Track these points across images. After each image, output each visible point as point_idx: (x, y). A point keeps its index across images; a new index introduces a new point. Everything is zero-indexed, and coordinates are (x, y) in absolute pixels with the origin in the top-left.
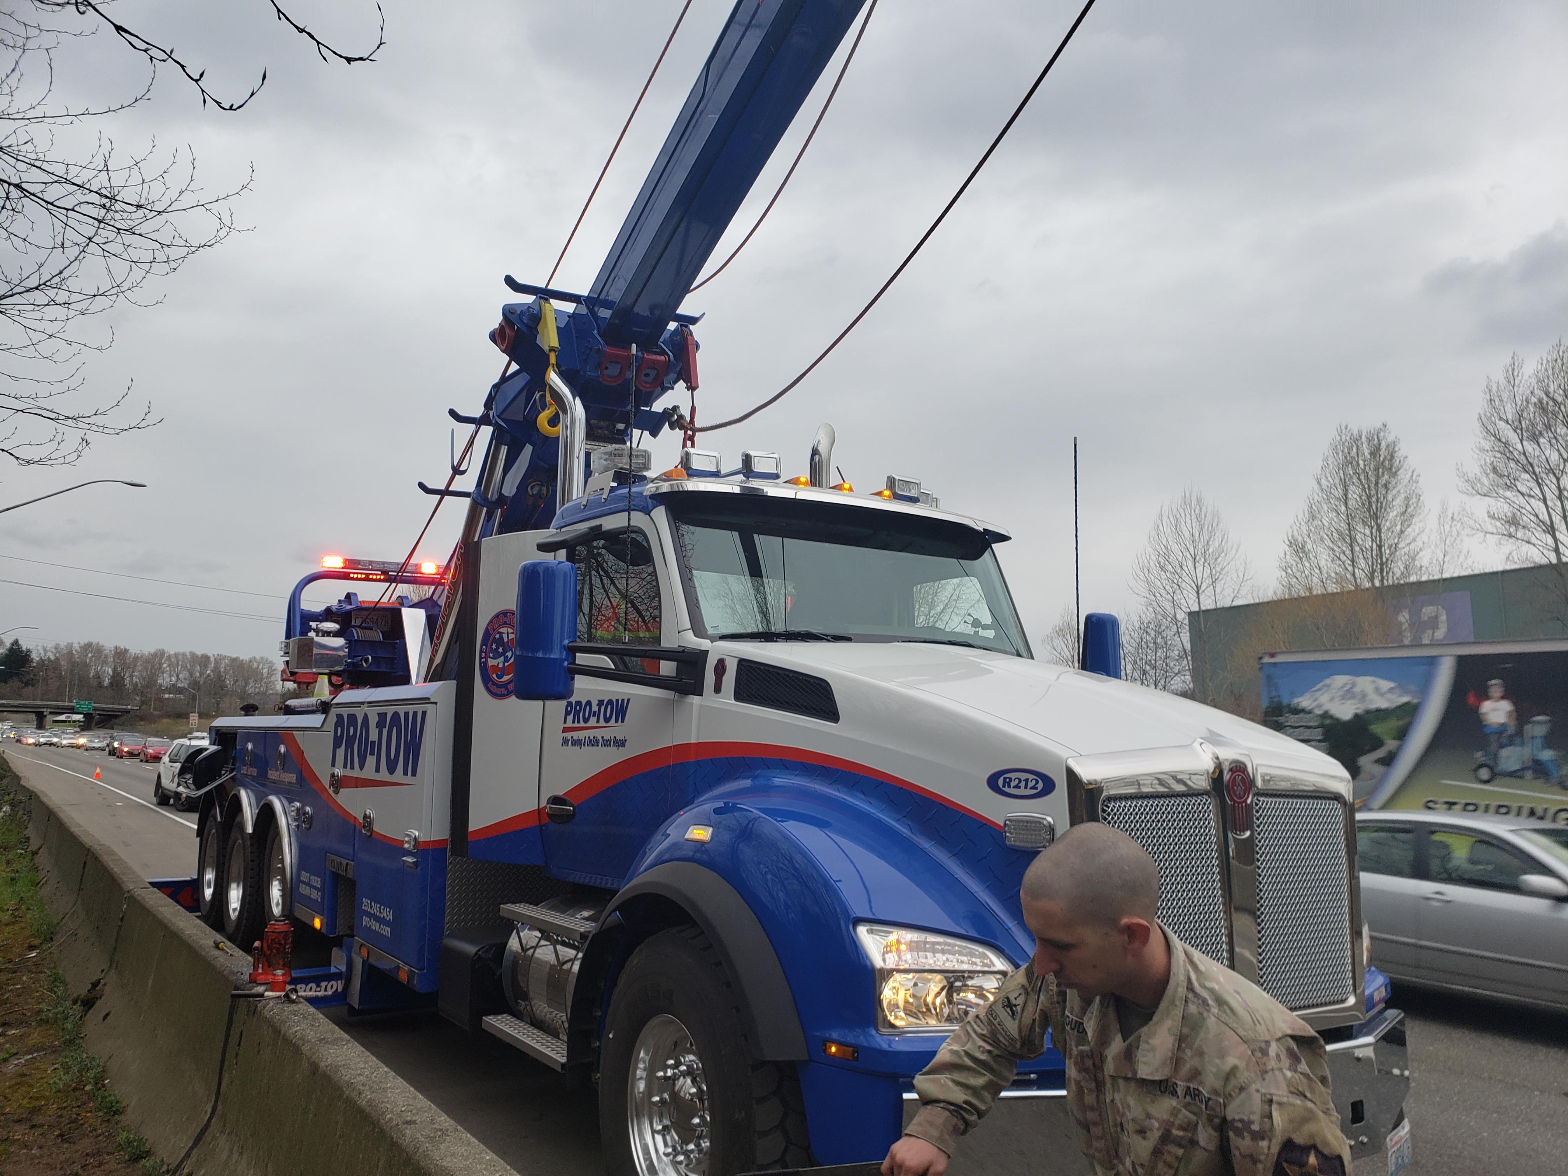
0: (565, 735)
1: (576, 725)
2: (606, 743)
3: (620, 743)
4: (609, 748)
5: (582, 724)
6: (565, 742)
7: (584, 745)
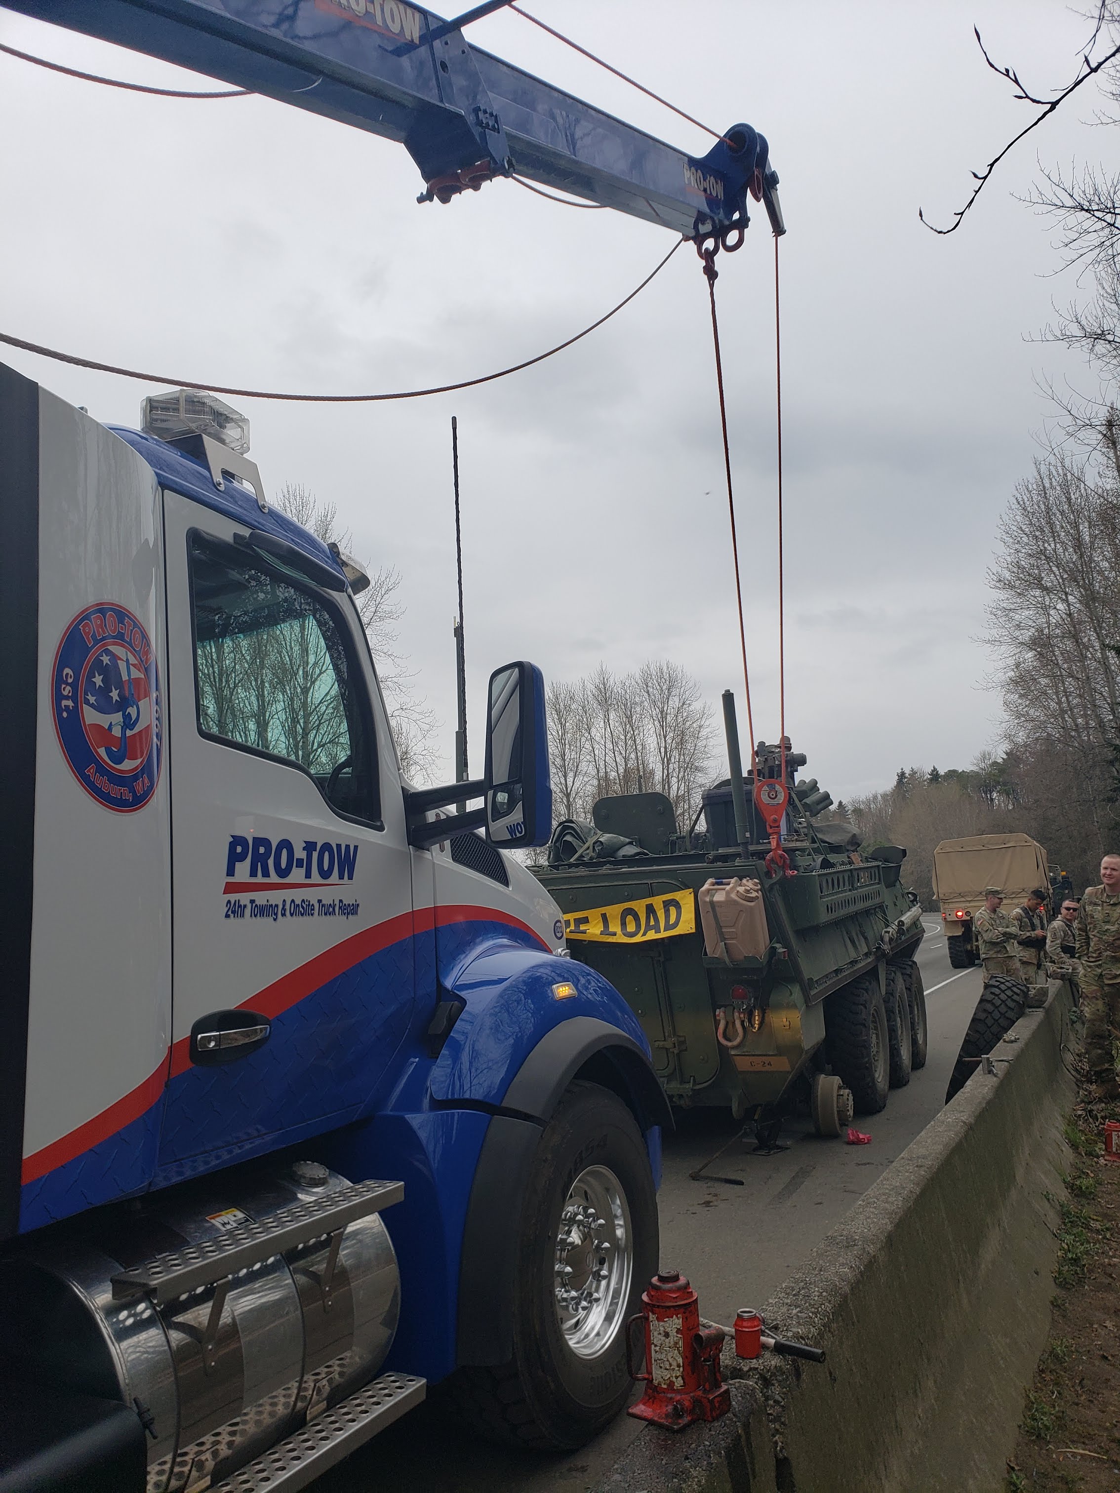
0: (233, 897)
1: (260, 879)
2: (328, 910)
3: (350, 910)
4: (332, 917)
5: (274, 878)
6: (235, 910)
7: (283, 915)
